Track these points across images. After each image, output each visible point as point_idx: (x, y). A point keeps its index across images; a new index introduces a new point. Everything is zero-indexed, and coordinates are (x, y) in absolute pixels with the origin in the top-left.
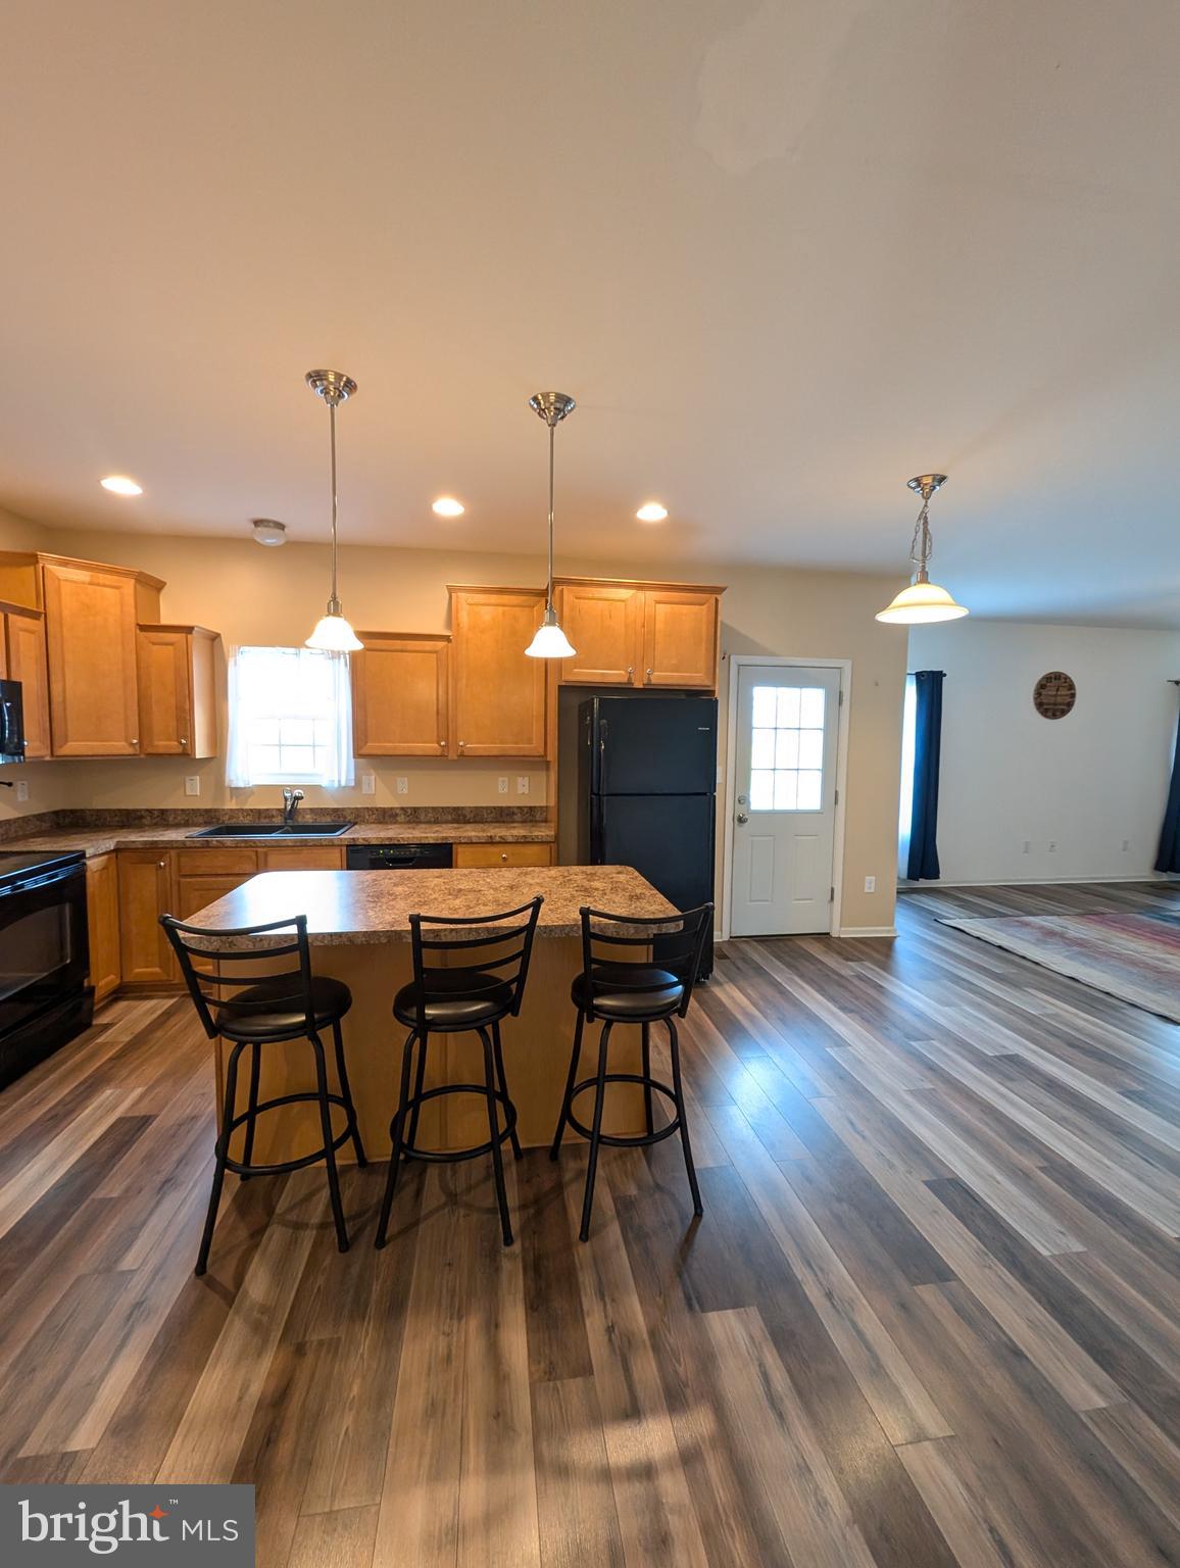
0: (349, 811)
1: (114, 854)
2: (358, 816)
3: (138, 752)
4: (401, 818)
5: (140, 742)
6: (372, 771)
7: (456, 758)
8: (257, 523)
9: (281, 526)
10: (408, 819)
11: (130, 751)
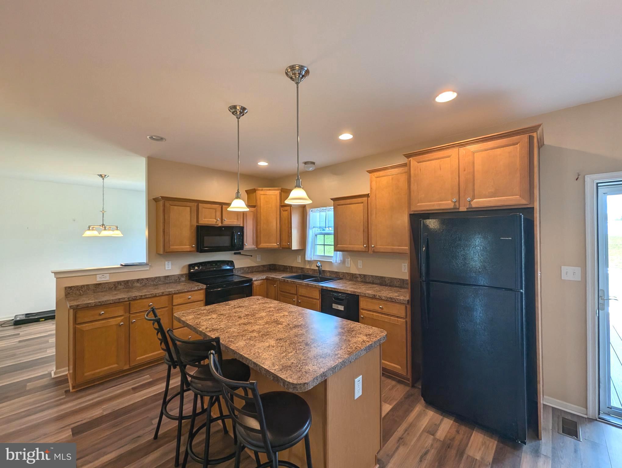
0: (341, 274)
1: (266, 281)
2: (344, 276)
3: (279, 247)
4: (359, 279)
5: (280, 244)
6: (349, 257)
7: (372, 253)
8: (306, 163)
9: (313, 163)
10: (361, 280)
11: (277, 247)
